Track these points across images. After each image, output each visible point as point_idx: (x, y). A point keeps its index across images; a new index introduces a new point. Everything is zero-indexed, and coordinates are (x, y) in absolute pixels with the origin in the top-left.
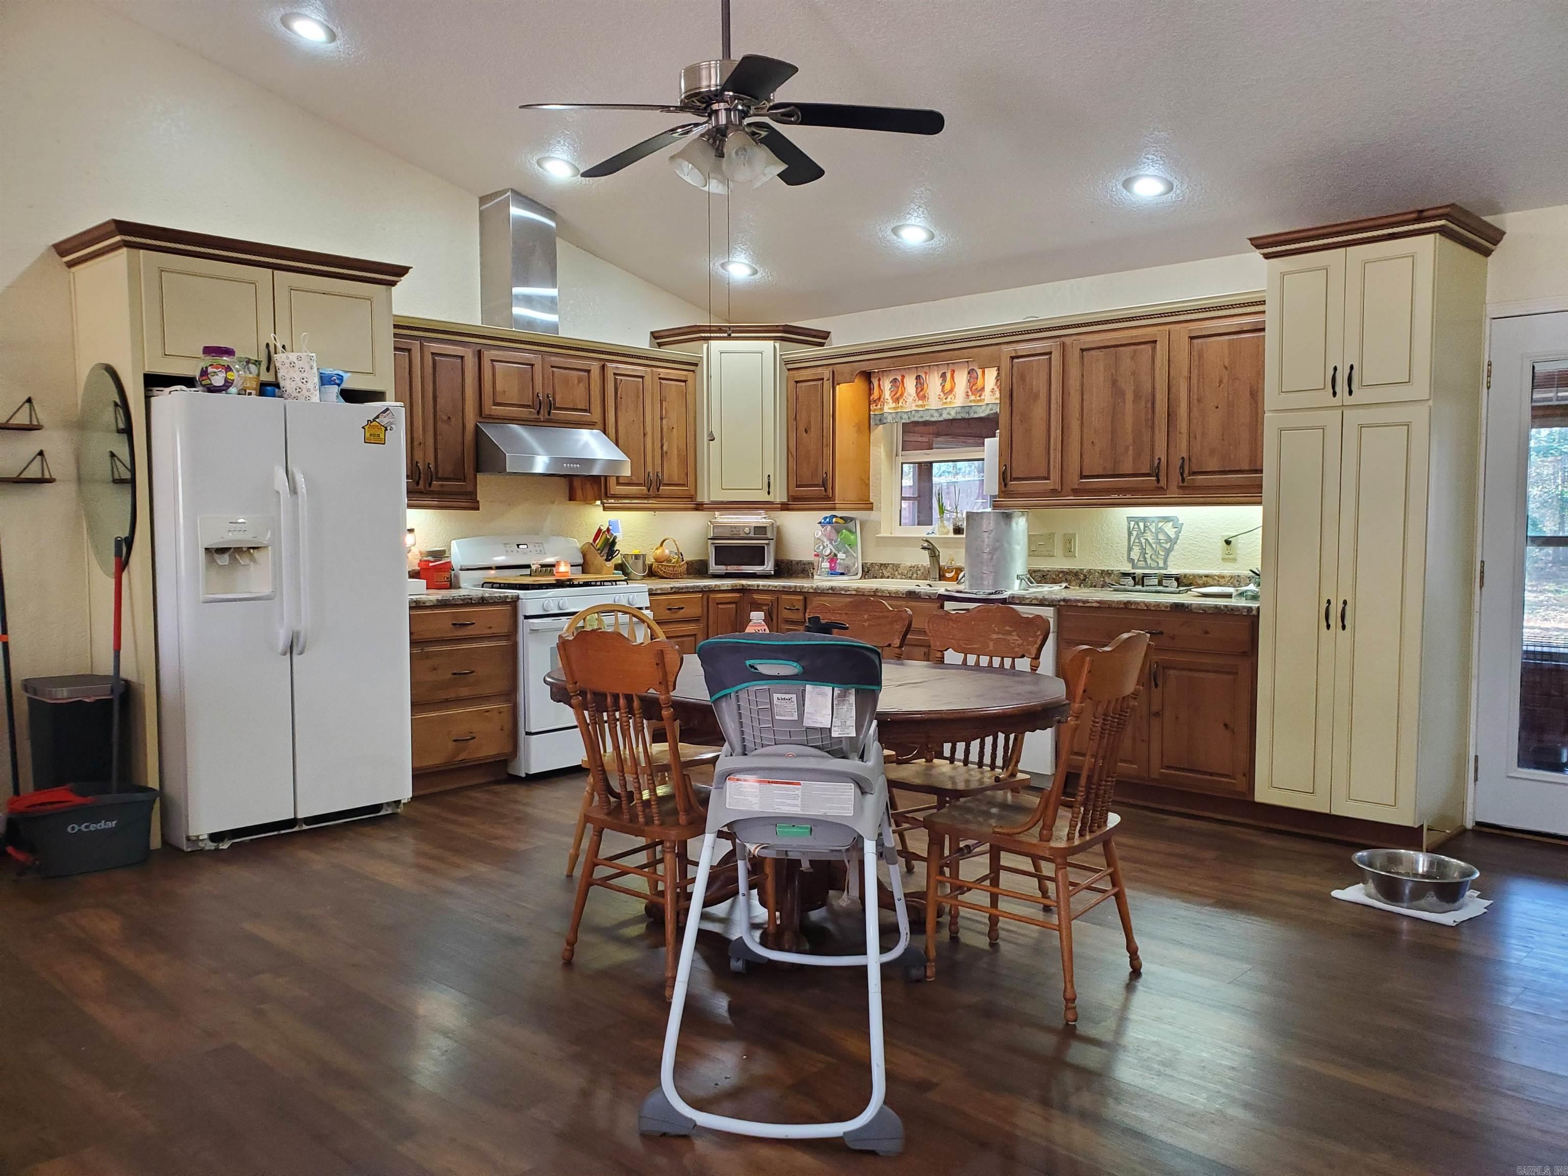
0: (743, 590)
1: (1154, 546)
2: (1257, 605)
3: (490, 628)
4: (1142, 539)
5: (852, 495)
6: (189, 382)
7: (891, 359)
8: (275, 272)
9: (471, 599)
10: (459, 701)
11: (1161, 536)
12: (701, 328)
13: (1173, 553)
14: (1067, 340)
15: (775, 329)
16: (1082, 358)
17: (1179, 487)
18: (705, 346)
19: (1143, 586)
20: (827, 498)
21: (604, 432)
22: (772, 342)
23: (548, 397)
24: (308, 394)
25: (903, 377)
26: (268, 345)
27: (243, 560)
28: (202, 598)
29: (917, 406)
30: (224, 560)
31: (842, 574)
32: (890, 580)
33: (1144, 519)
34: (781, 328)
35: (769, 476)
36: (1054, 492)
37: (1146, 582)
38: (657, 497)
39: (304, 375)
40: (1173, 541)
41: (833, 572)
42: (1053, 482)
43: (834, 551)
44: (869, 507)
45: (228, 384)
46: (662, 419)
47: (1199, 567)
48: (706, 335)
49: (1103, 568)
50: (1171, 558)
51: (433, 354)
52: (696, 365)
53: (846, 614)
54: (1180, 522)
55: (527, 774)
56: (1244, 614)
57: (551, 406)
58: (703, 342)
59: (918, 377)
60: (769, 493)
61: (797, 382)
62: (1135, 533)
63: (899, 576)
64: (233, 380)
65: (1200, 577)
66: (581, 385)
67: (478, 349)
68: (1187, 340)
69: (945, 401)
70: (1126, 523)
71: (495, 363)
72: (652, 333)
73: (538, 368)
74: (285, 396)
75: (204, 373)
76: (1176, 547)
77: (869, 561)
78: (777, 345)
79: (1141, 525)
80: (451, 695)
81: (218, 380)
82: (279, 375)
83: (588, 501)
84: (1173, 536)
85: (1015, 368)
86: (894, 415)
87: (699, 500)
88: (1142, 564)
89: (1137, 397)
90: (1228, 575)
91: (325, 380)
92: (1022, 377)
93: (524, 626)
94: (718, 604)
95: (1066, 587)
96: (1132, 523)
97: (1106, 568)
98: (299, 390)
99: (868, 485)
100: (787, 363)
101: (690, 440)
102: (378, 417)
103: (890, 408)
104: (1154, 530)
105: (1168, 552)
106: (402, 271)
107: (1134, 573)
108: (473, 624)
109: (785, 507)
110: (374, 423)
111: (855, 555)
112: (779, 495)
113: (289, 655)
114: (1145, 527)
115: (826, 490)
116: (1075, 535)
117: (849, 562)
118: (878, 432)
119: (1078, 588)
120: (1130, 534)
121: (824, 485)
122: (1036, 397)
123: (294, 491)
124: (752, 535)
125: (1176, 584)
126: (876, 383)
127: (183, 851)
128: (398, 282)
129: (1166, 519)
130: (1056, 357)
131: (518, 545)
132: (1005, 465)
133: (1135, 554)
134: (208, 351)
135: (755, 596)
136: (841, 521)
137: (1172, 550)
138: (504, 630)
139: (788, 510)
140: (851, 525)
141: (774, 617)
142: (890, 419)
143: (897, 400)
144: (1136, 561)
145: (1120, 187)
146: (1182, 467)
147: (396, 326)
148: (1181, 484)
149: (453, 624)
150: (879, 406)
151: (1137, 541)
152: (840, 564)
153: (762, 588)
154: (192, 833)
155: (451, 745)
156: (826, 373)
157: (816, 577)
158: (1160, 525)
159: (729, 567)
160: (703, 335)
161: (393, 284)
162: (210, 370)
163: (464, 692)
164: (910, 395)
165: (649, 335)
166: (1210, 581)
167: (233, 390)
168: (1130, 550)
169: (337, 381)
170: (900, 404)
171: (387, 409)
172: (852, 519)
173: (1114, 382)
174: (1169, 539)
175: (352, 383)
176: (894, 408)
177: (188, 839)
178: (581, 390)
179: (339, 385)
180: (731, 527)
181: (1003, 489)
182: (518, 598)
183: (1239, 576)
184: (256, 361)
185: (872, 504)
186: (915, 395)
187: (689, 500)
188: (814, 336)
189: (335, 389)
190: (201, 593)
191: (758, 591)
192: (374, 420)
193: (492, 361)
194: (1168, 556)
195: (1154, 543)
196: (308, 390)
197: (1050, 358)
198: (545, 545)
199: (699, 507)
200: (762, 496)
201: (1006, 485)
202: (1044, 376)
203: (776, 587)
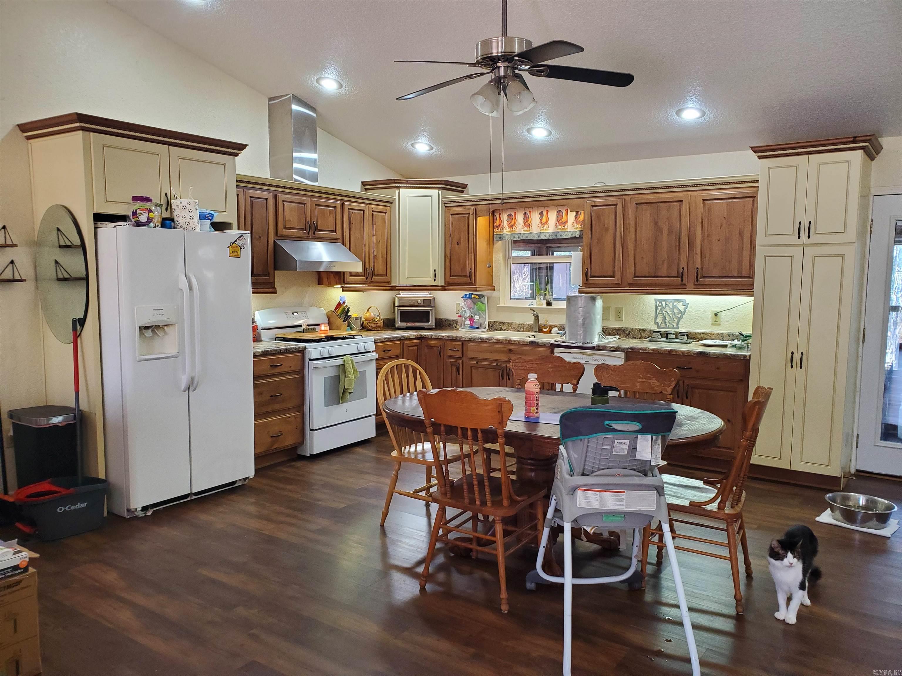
0: (421, 338)
1: (671, 315)
2: (749, 354)
3: (291, 367)
4: (664, 311)
5: (484, 282)
6: (123, 218)
7: (514, 204)
8: (170, 147)
9: (280, 350)
10: (274, 413)
11: (675, 310)
12: (396, 181)
13: (682, 320)
14: (627, 198)
15: (440, 182)
16: (636, 208)
17: (695, 285)
18: (397, 192)
19: (667, 338)
20: (471, 284)
21: (343, 244)
22: (438, 190)
23: (313, 223)
24: (194, 226)
25: (515, 213)
26: (166, 194)
27: (160, 333)
28: (137, 359)
29: (524, 230)
30: (148, 333)
31: (477, 328)
32: (506, 331)
33: (665, 300)
34: (443, 182)
35: (435, 270)
36: (617, 285)
37: (669, 336)
38: (371, 283)
39: (192, 214)
40: (682, 313)
41: (472, 327)
42: (616, 279)
43: (472, 315)
44: (493, 289)
45: (150, 220)
46: (373, 235)
47: (698, 328)
48: (398, 185)
49: (640, 328)
50: (681, 323)
51: (250, 197)
52: (391, 203)
53: (536, 364)
54: (687, 303)
55: (310, 454)
56: (742, 358)
57: (316, 229)
58: (396, 189)
59: (525, 214)
60: (435, 280)
61: (452, 214)
62: (659, 308)
63: (512, 330)
64: (153, 218)
65: (699, 334)
66: (331, 215)
67: (276, 194)
68: (701, 201)
69: (542, 228)
70: (654, 302)
71: (285, 203)
72: (362, 183)
73: (308, 205)
74: (178, 227)
75: (134, 214)
76: (684, 316)
77: (493, 320)
78: (440, 192)
79: (664, 304)
80: (269, 409)
81: (143, 218)
82: (175, 214)
83: (330, 285)
84: (682, 310)
85: (594, 214)
86: (510, 235)
87: (393, 284)
88: (664, 325)
89: (670, 232)
90: (716, 333)
91: (203, 217)
92: (599, 218)
93: (309, 366)
94: (409, 347)
95: (619, 338)
96: (658, 303)
97: (642, 328)
98: (188, 223)
99: (492, 276)
100: (445, 203)
101: (388, 249)
102: (236, 241)
103: (507, 231)
104: (671, 307)
105: (679, 319)
106: (242, 147)
107: (661, 331)
108: (282, 365)
109: (443, 288)
110: (234, 245)
111: (484, 317)
112: (440, 282)
113: (187, 391)
114: (666, 305)
115: (470, 279)
116: (623, 308)
117: (481, 321)
118: (498, 245)
119: (625, 338)
120: (656, 308)
121: (470, 276)
122: (607, 229)
123: (191, 288)
124: (422, 304)
125: (686, 338)
126: (498, 216)
127: (125, 518)
128: (239, 154)
129: (679, 301)
130: (620, 207)
131: (293, 313)
132: (587, 269)
133: (660, 320)
134: (135, 199)
135: (429, 342)
136: (477, 297)
137: (682, 319)
138: (298, 368)
139: (445, 290)
140: (483, 299)
141: (442, 355)
142: (507, 237)
143: (511, 227)
144: (660, 324)
145: (674, 113)
146: (697, 273)
147: (238, 181)
148: (696, 283)
149: (271, 366)
150: (499, 230)
151: (661, 312)
152: (476, 322)
153: (434, 337)
154: (132, 507)
155: (269, 440)
156: (471, 210)
157: (460, 329)
158: (675, 304)
159: (408, 324)
160: (396, 185)
161: (237, 155)
162: (138, 211)
163: (277, 407)
164: (519, 224)
165: (360, 183)
166: (705, 336)
167: (152, 224)
168: (656, 317)
169: (210, 218)
170: (514, 229)
171: (242, 236)
172: (483, 296)
173: (656, 223)
174: (680, 312)
175: (218, 218)
176: (510, 231)
177: (129, 510)
178: (331, 219)
179: (211, 220)
180: (410, 300)
181: (585, 282)
182: (305, 348)
183: (722, 334)
184: (160, 205)
185: (494, 287)
186: (523, 224)
187: (387, 284)
188: (459, 187)
189: (209, 222)
190: (137, 356)
191: (431, 338)
192: (234, 242)
193: (283, 201)
194: (679, 321)
195: (671, 314)
196: (194, 224)
197: (616, 208)
198: (308, 313)
199: (393, 288)
200: (431, 282)
201: (587, 280)
202: (613, 217)
203: (443, 337)
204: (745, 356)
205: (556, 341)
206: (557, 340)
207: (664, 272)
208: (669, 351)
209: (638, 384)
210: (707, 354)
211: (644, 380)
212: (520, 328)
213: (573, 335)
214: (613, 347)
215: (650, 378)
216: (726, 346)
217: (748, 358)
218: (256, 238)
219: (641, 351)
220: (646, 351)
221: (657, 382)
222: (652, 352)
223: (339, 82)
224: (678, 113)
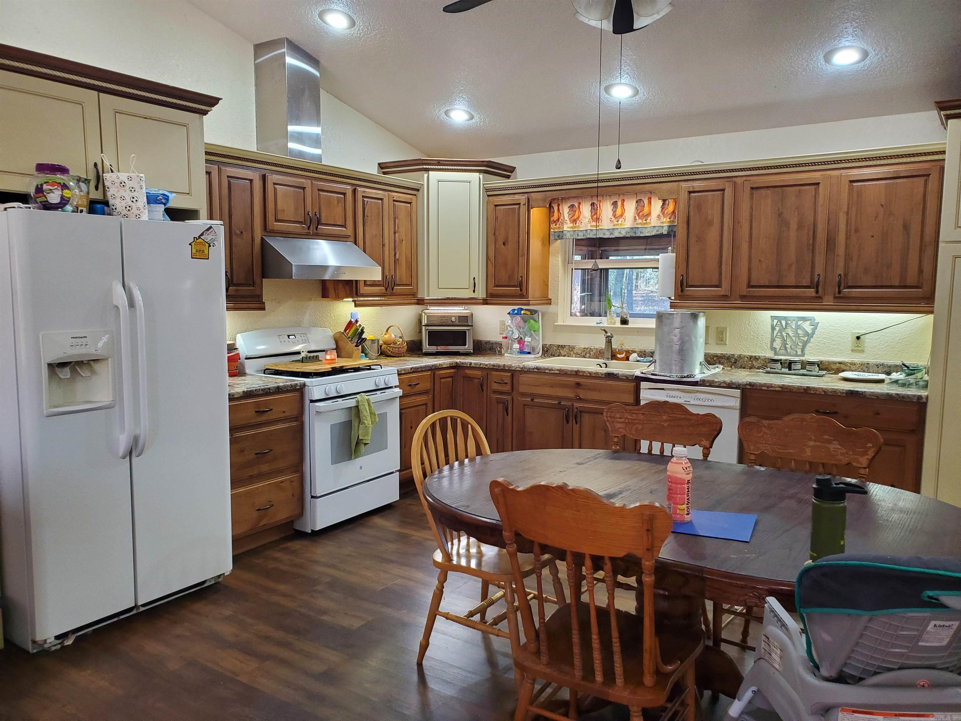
0: (456, 367)
1: (794, 338)
3: (284, 412)
4: (783, 333)
5: (537, 294)
6: (23, 198)
7: (581, 190)
8: (101, 94)
9: (269, 389)
10: (260, 477)
11: (800, 332)
12: (424, 162)
13: (809, 344)
14: (739, 180)
15: (482, 164)
16: (752, 194)
17: (835, 298)
18: (426, 175)
19: (790, 369)
20: (522, 296)
21: (355, 243)
22: (478, 174)
23: (316, 215)
24: (138, 212)
25: (580, 203)
26: (96, 165)
27: (84, 372)
28: (45, 412)
29: (591, 226)
30: (65, 373)
31: (529, 353)
32: (566, 358)
33: (785, 318)
34: (485, 163)
35: (474, 278)
36: (725, 297)
37: (793, 367)
38: (392, 295)
39: (135, 194)
40: (810, 336)
41: (522, 352)
42: (724, 290)
43: (521, 336)
44: (549, 302)
45: (63, 203)
46: (395, 233)
47: (831, 356)
48: (427, 167)
49: (750, 354)
50: (807, 348)
51: (228, 177)
52: (418, 190)
54: (816, 321)
55: (312, 530)
57: (319, 222)
58: (424, 172)
59: (593, 204)
60: (474, 291)
61: (496, 206)
62: (777, 328)
63: (574, 355)
64: (69, 198)
65: (835, 363)
66: (340, 205)
67: (264, 173)
68: (848, 183)
69: (616, 223)
70: (770, 321)
71: (277, 186)
72: (379, 164)
73: (308, 191)
74: (114, 213)
75: (39, 190)
76: (812, 340)
77: (548, 343)
78: (481, 176)
79: (784, 323)
80: (255, 471)
81: (54, 198)
82: (109, 194)
83: (339, 297)
84: (810, 332)
85: (692, 202)
86: (572, 233)
87: (420, 296)
88: (783, 351)
89: (800, 226)
90: (858, 362)
91: (152, 200)
92: (699, 207)
93: (310, 409)
94: (441, 378)
95: (723, 368)
96: (776, 321)
97: (754, 354)
98: (129, 208)
99: (547, 285)
100: (487, 190)
101: (414, 251)
102: (202, 234)
103: (568, 227)
104: (794, 327)
105: (805, 344)
106: (213, 101)
107: (781, 360)
108: (272, 409)
109: (485, 302)
110: (200, 240)
111: (537, 338)
112: (481, 294)
113: (128, 458)
114: (787, 324)
115: (521, 290)
116: (727, 328)
117: (534, 344)
118: (557, 245)
119: (729, 368)
120: (773, 328)
121: (520, 285)
122: (710, 223)
123: (132, 304)
124: (457, 323)
125: (818, 369)
126: (556, 208)
127: (28, 652)
128: (209, 111)
129: (804, 319)
130: (728, 193)
131: (289, 336)
132: (682, 276)
133: (778, 344)
134: (42, 168)
135: (467, 371)
136: (528, 313)
137: (809, 343)
138: (295, 413)
139: (487, 304)
140: (536, 315)
141: (485, 388)
142: (568, 235)
143: (574, 221)
144: (778, 350)
145: (821, 57)
146: (840, 282)
147: (207, 153)
148: (837, 295)
149: (256, 412)
150: (558, 226)
151: (779, 334)
152: (527, 345)
153: (474, 365)
154: (39, 638)
155: (255, 514)
156: (522, 199)
157: (506, 355)
158: (800, 323)
159: (439, 348)
160: (425, 167)
161: (205, 113)
162: (45, 187)
163: (265, 468)
164: (585, 218)
165: (377, 165)
166: (843, 366)
167: (69, 208)
168: (773, 341)
169: (163, 201)
170: (577, 224)
171: (211, 227)
172: (536, 312)
173: (780, 215)
174: (807, 334)
175: (175, 202)
176: (572, 227)
177: (34, 642)
178: (339, 210)
179: (165, 204)
180: (441, 317)
181: (680, 293)
182: (304, 385)
183: (868, 364)
184: (86, 180)
185: (551, 299)
186: (590, 218)
187: (412, 296)
188: (505, 171)
189: (162, 208)
190: (45, 408)
191: (470, 367)
192: (199, 237)
193: (275, 184)
194: (805, 346)
195: (794, 336)
196: (138, 209)
197: (723, 194)
198: (308, 335)
199: (420, 302)
200: (468, 294)
201: (682, 291)
202: (718, 207)
203: (487, 365)
204: (920, 397)
205: (642, 373)
206: (644, 371)
207: (791, 280)
208: (804, 389)
209: (808, 450)
210: (862, 394)
211: (818, 444)
212: (586, 353)
213: (666, 365)
214: (724, 382)
215: (829, 442)
216: (881, 381)
217: (924, 400)
218: (236, 234)
219: (764, 388)
220: (772, 389)
221: (839, 447)
222: (780, 389)
223: (350, 16)
224: (827, 58)
